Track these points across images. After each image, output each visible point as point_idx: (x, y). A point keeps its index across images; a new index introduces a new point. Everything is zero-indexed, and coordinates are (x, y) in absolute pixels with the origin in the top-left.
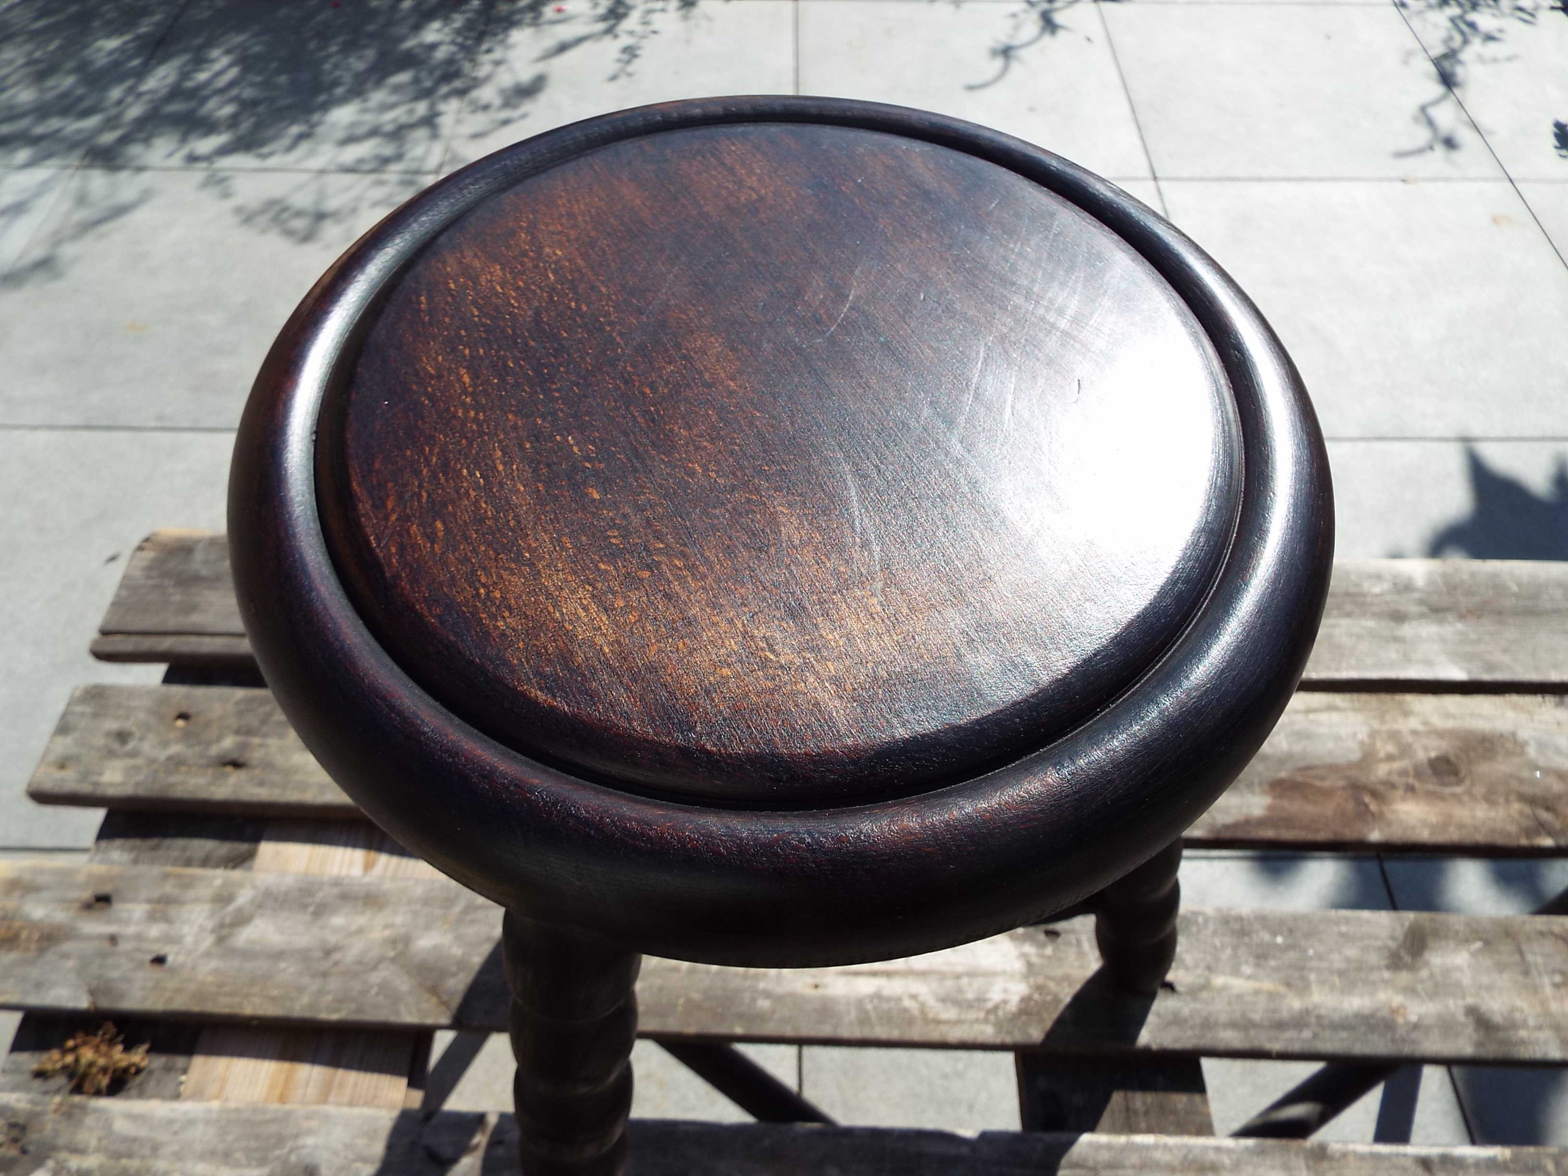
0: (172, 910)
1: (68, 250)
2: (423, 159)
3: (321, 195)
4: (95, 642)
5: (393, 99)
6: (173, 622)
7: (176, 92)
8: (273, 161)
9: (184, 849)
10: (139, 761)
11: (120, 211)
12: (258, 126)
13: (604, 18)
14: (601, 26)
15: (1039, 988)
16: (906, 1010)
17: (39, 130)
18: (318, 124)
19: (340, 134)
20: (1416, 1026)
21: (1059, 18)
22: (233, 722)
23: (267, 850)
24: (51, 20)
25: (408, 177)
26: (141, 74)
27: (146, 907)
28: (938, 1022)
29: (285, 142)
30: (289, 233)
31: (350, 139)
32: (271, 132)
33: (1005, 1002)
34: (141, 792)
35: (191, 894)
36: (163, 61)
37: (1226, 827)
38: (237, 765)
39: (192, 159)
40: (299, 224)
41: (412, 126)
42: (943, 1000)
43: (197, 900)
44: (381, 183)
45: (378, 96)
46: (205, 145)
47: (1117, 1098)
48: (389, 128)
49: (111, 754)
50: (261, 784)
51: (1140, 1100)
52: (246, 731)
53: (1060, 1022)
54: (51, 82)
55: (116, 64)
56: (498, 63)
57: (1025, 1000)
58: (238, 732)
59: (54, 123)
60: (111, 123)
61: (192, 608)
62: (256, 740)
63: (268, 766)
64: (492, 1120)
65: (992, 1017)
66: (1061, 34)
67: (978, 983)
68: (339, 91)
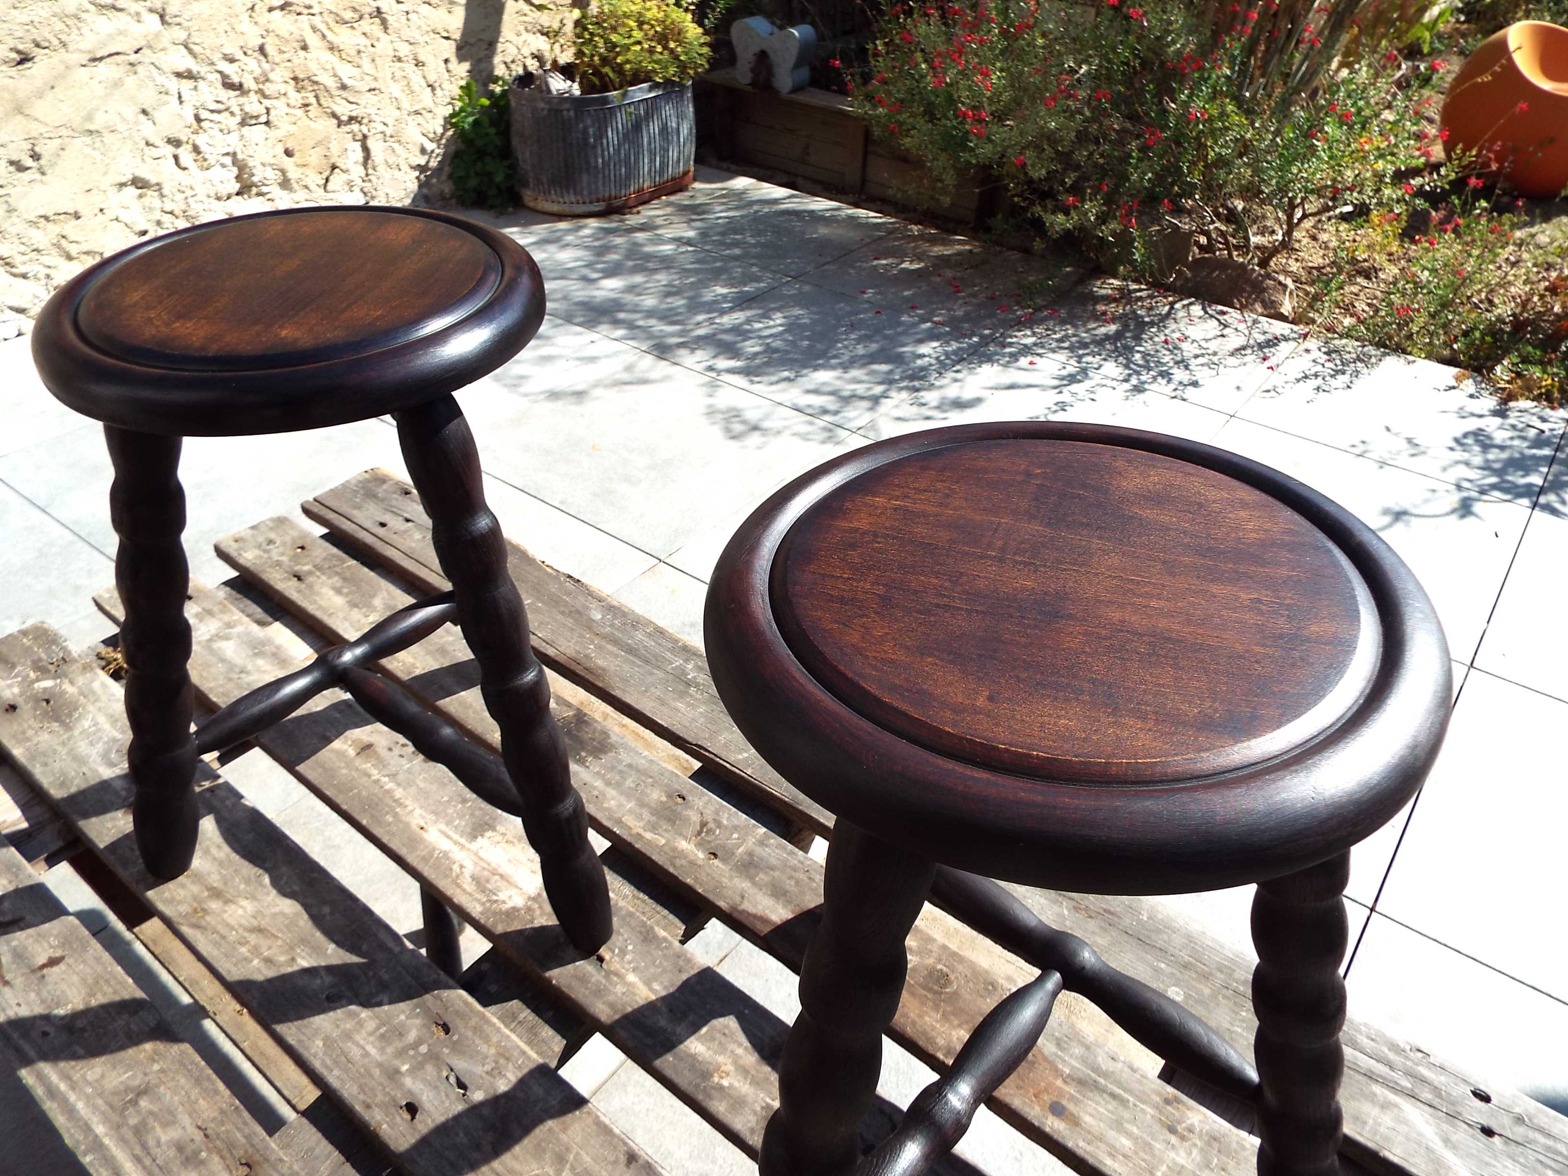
0: (207, 618)
1: (598, 392)
2: (850, 420)
3: (767, 416)
4: (307, 502)
5: (865, 378)
6: (345, 509)
7: (736, 330)
8: (756, 388)
9: (246, 606)
10: (266, 556)
11: (644, 382)
12: (767, 364)
13: (1062, 378)
14: (1056, 382)
15: (529, 909)
16: (451, 869)
17: (641, 323)
18: (805, 375)
19: (811, 387)
20: (721, 1088)
21: (1477, 507)
22: (318, 561)
23: (277, 626)
24: (702, 266)
25: (831, 426)
26: (723, 312)
27: (200, 610)
28: (459, 886)
29: (774, 378)
30: (728, 430)
31: (816, 392)
32: (772, 370)
33: (504, 902)
34: (252, 568)
35: (221, 616)
36: (742, 310)
37: (743, 912)
38: (299, 578)
39: (711, 369)
40: (738, 428)
41: (862, 398)
42: (474, 878)
43: (220, 619)
44: (811, 423)
45: (855, 373)
46: (723, 363)
47: (515, 1004)
48: (846, 394)
49: (259, 547)
50: (299, 592)
51: (526, 1014)
52: (317, 567)
53: (520, 932)
54: (669, 300)
55: (715, 302)
56: (956, 380)
57: (515, 909)
58: (315, 566)
59: (652, 322)
60: (680, 334)
61: (358, 507)
62: (318, 573)
63: (310, 587)
64: (220, 781)
65: (488, 905)
66: (1470, 520)
67: (501, 884)
68: (833, 361)
